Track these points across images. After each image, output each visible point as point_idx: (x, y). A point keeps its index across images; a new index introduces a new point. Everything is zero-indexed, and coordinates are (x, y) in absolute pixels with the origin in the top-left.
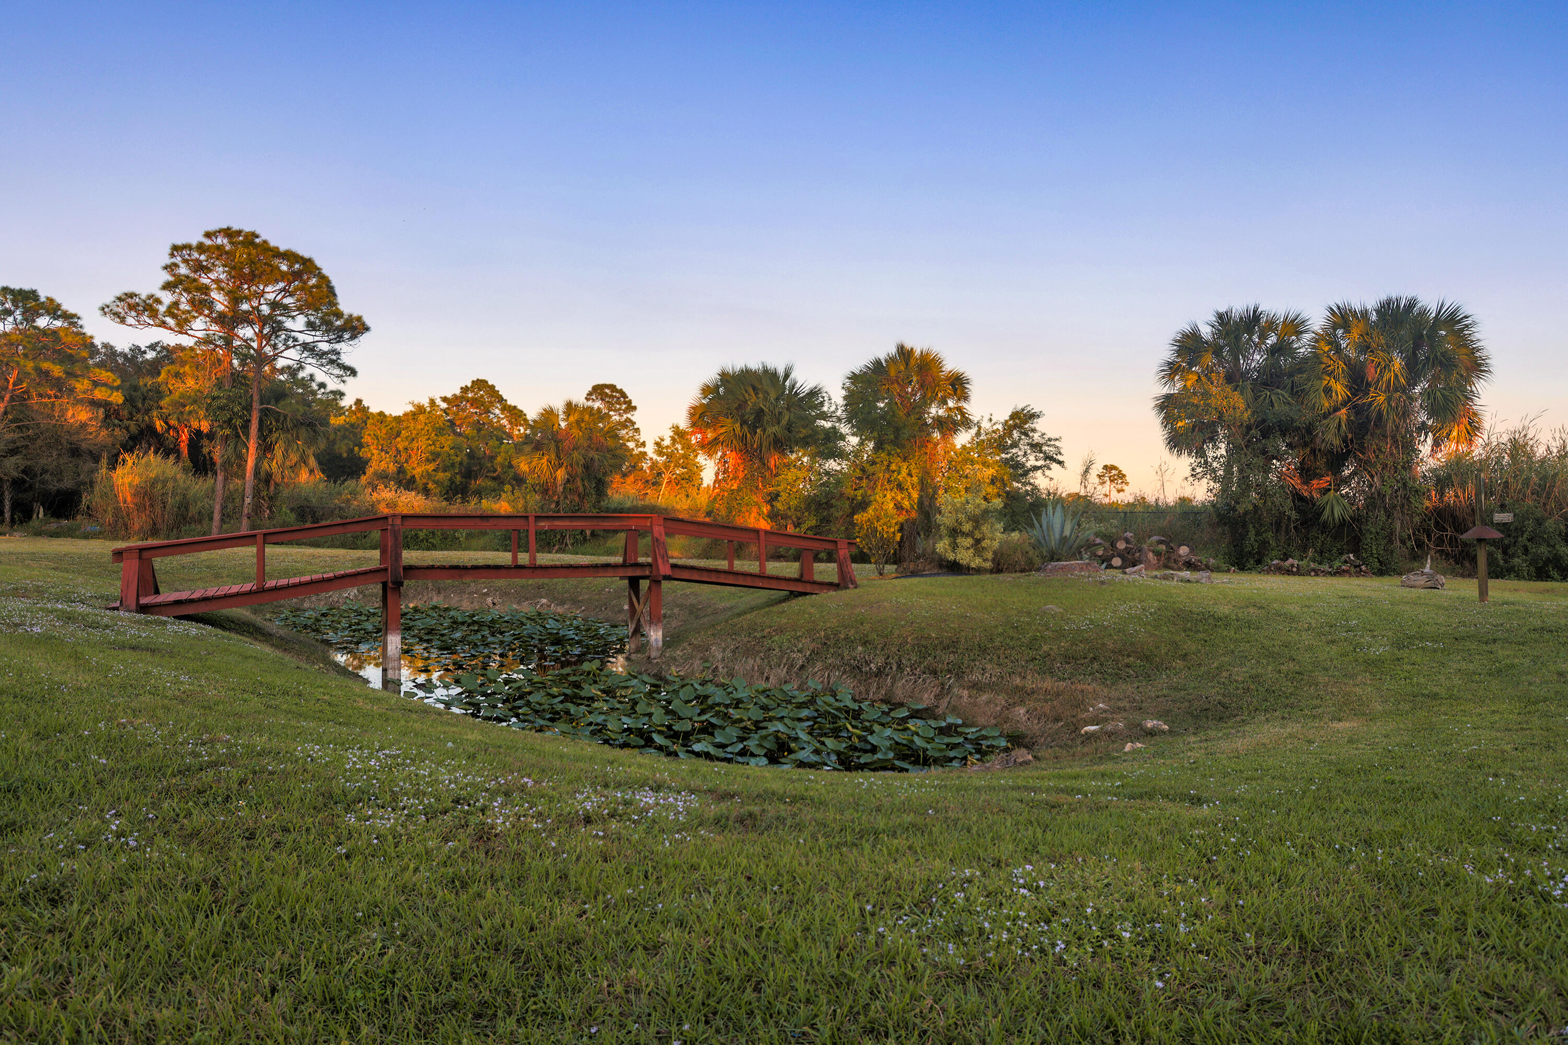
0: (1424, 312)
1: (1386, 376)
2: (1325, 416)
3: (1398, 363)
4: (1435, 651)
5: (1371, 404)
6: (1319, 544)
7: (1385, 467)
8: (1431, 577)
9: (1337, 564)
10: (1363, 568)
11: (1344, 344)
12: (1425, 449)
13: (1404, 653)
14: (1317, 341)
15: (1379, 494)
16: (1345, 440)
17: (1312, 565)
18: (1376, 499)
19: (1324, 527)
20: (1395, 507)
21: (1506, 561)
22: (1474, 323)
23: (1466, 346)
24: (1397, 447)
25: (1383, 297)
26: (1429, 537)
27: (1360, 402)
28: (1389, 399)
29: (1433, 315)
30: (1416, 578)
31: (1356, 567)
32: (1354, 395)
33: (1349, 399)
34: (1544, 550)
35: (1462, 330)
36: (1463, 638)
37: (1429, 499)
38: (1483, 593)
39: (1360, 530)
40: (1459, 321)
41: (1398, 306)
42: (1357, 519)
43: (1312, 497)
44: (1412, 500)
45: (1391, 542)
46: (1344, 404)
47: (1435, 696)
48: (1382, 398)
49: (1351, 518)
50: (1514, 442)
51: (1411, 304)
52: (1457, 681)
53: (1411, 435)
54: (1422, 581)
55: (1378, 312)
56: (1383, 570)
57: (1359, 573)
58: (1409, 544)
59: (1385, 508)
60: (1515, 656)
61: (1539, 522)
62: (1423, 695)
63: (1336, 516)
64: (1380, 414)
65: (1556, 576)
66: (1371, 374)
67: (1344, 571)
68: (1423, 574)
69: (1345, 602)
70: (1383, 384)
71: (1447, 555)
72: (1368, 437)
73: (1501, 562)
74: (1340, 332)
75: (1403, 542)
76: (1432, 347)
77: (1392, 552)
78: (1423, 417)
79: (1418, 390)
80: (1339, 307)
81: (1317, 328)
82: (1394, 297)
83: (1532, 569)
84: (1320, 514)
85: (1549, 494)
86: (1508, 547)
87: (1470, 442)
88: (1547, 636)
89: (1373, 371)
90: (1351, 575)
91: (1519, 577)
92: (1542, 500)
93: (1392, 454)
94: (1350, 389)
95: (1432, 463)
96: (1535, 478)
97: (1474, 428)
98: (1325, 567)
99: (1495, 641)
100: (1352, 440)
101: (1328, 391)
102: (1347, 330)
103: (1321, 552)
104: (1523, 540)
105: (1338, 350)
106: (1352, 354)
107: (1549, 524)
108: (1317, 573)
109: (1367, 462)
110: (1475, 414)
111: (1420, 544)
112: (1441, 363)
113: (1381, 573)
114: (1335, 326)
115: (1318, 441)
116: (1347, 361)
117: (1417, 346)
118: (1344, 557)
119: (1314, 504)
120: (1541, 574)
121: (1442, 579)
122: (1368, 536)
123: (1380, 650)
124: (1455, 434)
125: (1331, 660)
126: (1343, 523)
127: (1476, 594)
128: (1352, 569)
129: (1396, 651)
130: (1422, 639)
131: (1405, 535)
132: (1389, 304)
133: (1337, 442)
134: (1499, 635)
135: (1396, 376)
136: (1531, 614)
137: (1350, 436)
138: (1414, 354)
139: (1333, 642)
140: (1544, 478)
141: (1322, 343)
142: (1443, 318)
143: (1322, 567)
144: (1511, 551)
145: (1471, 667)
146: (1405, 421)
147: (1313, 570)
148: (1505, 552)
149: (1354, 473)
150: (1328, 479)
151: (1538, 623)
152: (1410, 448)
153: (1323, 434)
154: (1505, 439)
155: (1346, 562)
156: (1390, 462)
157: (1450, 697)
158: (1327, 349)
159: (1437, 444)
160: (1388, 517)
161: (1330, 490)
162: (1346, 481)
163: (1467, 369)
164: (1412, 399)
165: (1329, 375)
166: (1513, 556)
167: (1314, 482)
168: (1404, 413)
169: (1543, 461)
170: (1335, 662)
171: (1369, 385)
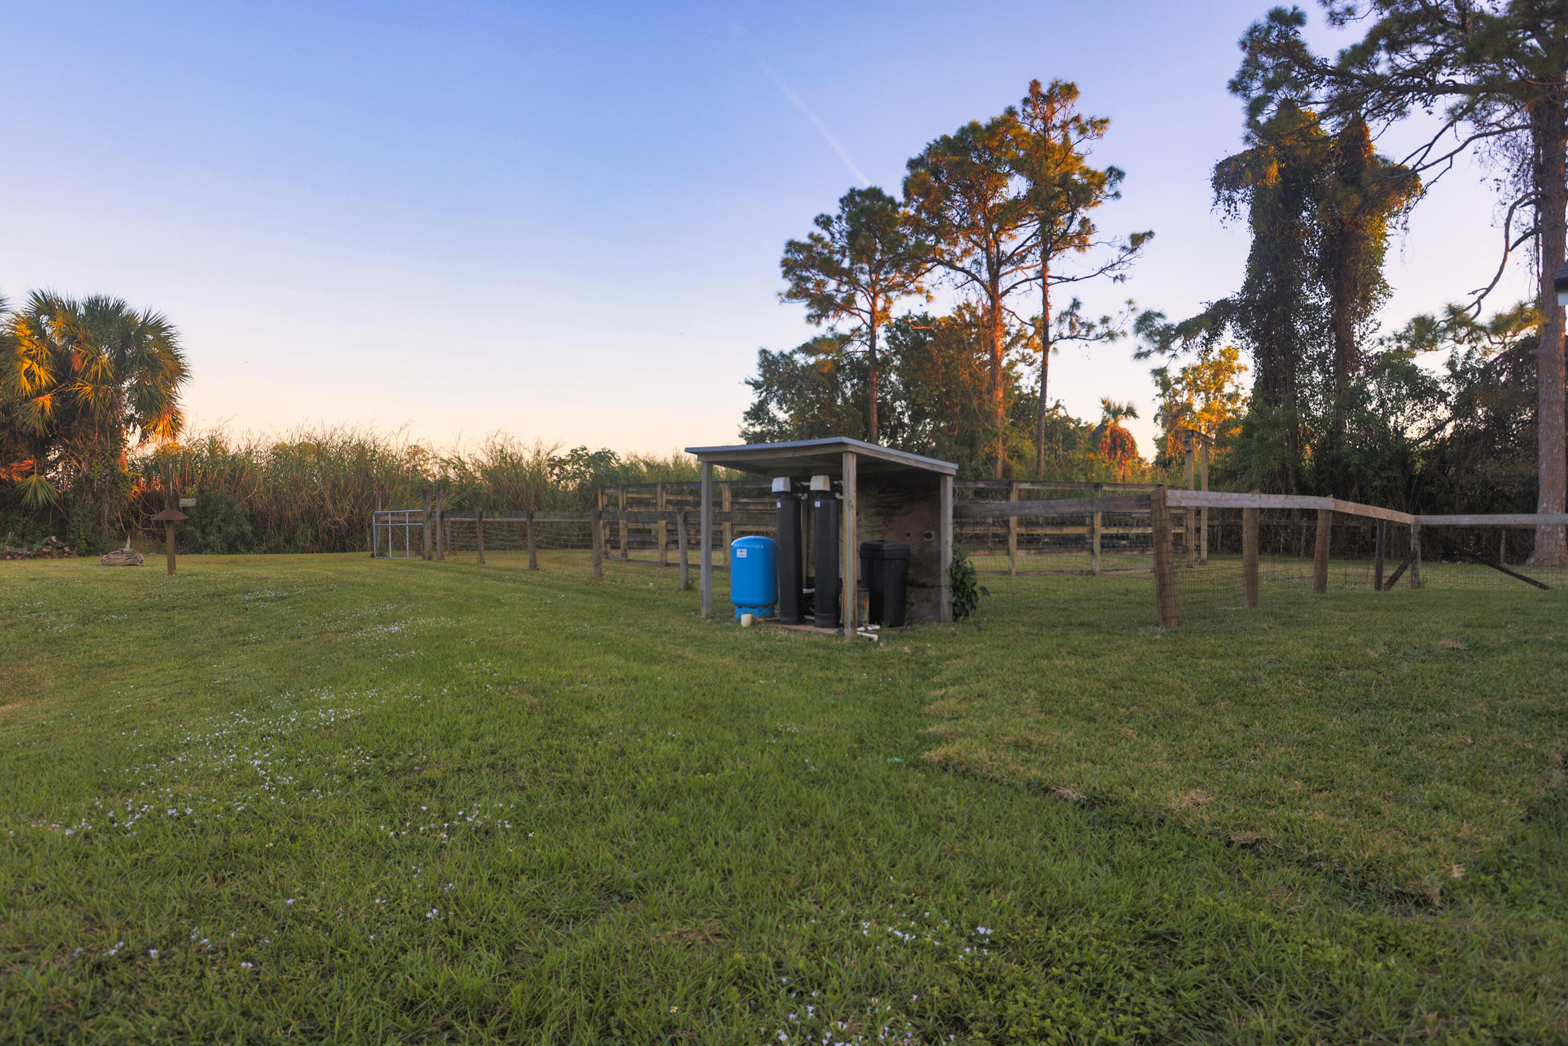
0: (131, 317)
1: (94, 369)
2: (27, 399)
3: (106, 355)
4: (119, 622)
5: (77, 393)
6: (21, 528)
7: (93, 453)
8: (130, 555)
9: (37, 546)
10: (66, 549)
11: (49, 331)
12: (133, 438)
13: (89, 628)
14: (17, 323)
15: (87, 478)
16: (49, 425)
17: (8, 549)
18: (82, 484)
19: (27, 510)
20: (103, 491)
21: (204, 539)
22: (177, 333)
23: (171, 352)
24: (105, 436)
25: (93, 294)
26: (137, 518)
27: (66, 390)
28: (96, 391)
29: (141, 320)
30: (116, 556)
31: (58, 548)
32: (60, 382)
33: (54, 386)
34: (233, 528)
35: (168, 337)
36: (147, 609)
37: (138, 485)
38: (172, 567)
39: (67, 513)
40: (165, 329)
41: (107, 305)
42: (64, 501)
43: (12, 480)
44: (120, 485)
45: (99, 523)
46: (49, 389)
47: (110, 664)
48: (88, 389)
49: (57, 501)
50: (213, 441)
51: (119, 307)
52: (134, 647)
53: (120, 426)
54: (121, 559)
55: (86, 307)
56: (91, 549)
57: (62, 554)
58: (117, 525)
59: (93, 493)
60: (188, 619)
61: (230, 505)
62: (99, 665)
63: (40, 498)
64: (87, 403)
65: (242, 549)
66: (78, 364)
67: (45, 553)
68: (123, 553)
69: (33, 584)
70: (90, 375)
71: (154, 534)
72: (76, 423)
73: (200, 540)
74: (44, 319)
75: (112, 524)
76: (139, 347)
77: (100, 533)
78: (130, 411)
79: (126, 384)
80: (43, 294)
81: (18, 310)
82: (103, 297)
83: (225, 545)
84: (21, 497)
85: (238, 483)
86: (206, 526)
87: (174, 436)
88: (216, 600)
89: (79, 361)
90: (52, 557)
91: (214, 551)
92: (233, 488)
93: (100, 442)
94: (55, 376)
95: (140, 453)
96: (228, 470)
97: (175, 425)
98: (25, 550)
99: (174, 608)
100: (57, 425)
101: (30, 374)
102: (53, 318)
103: (23, 536)
104: (217, 520)
105: (42, 334)
106: (58, 342)
107: (237, 507)
108: (13, 557)
109: (74, 448)
110: (178, 413)
111: (128, 526)
112: (147, 363)
113: (89, 553)
114: (39, 312)
115: (18, 424)
116: (52, 348)
117: (126, 344)
118: (46, 540)
119: (14, 487)
120: (232, 548)
121: (142, 556)
122: (75, 518)
123: (65, 627)
124: (161, 428)
125: (8, 644)
126: (48, 506)
127: (165, 567)
128: (55, 551)
129: (80, 627)
130: (108, 613)
131: (113, 518)
132: (97, 301)
133: (40, 427)
134: (179, 602)
135: (104, 370)
136: (208, 583)
137: (55, 422)
138: (122, 352)
139: (12, 625)
140: (234, 470)
141: (24, 326)
142: (150, 323)
143: (20, 551)
144: (207, 530)
145: (149, 633)
146: (112, 412)
147: (9, 553)
148: (203, 531)
149: (60, 458)
150: (31, 462)
151: (210, 589)
152: (118, 440)
153: (24, 417)
154: (204, 436)
155: (47, 544)
156: (98, 449)
157: (124, 663)
158: (28, 332)
159: (144, 436)
160: (97, 500)
161: (33, 473)
162: (53, 465)
163: (171, 372)
164: (119, 392)
165: (32, 359)
166: (210, 534)
167: (15, 464)
168: (111, 405)
169: (234, 457)
170: (12, 645)
171: (75, 374)
